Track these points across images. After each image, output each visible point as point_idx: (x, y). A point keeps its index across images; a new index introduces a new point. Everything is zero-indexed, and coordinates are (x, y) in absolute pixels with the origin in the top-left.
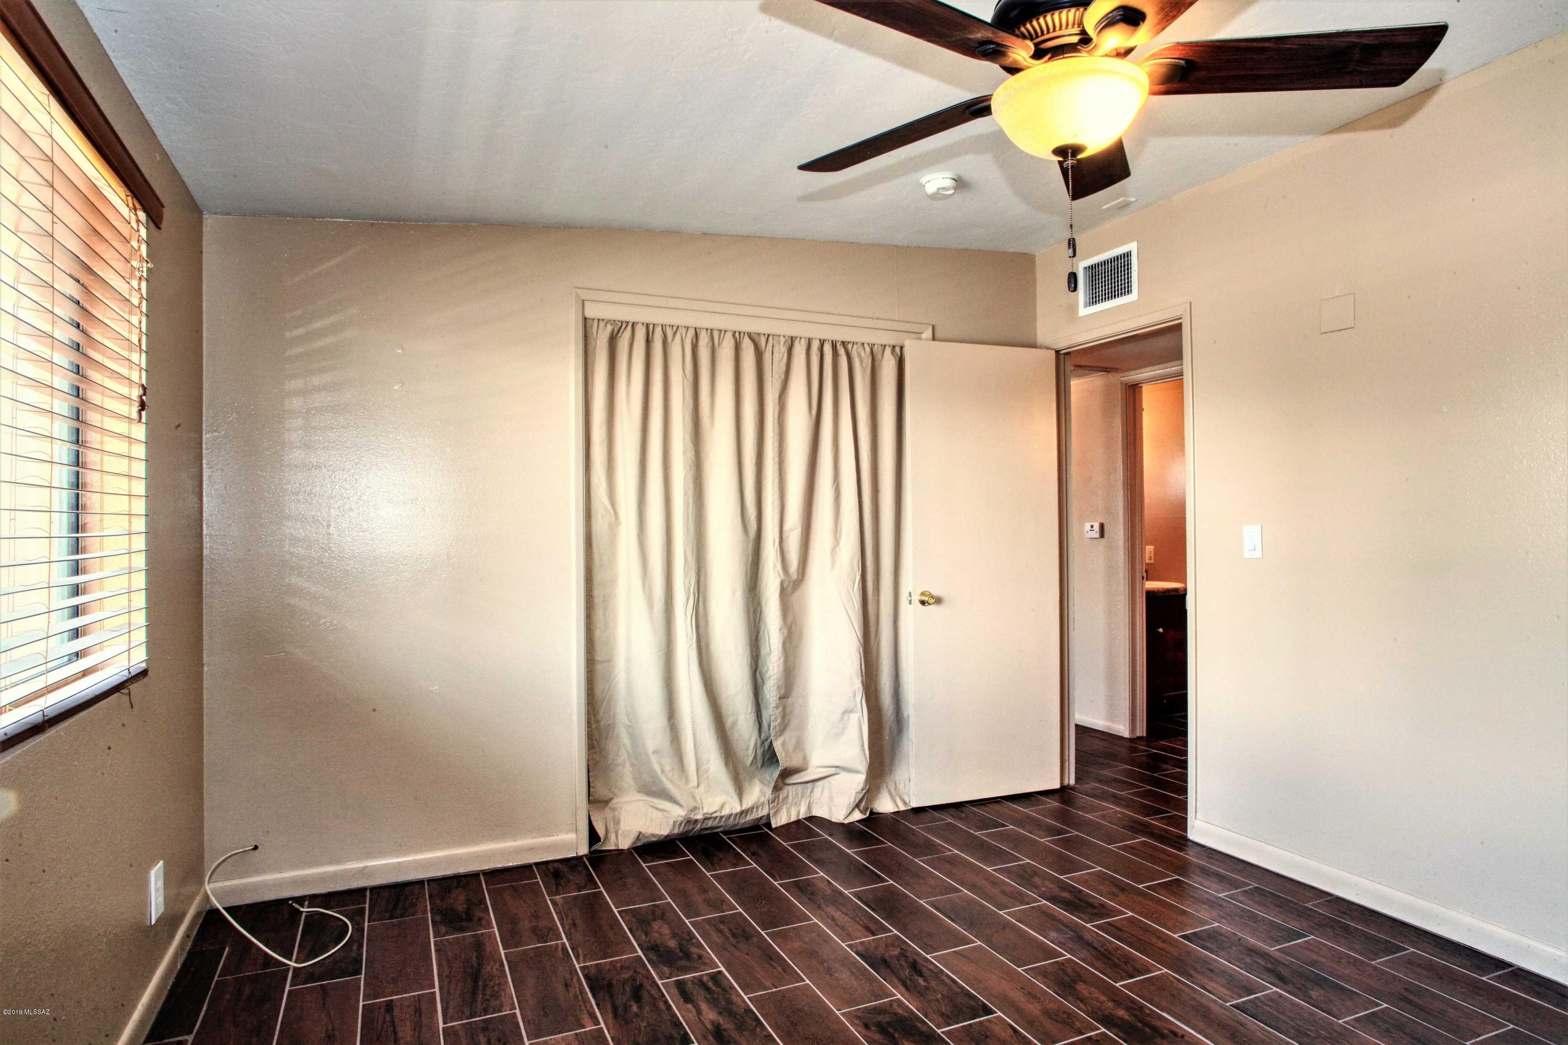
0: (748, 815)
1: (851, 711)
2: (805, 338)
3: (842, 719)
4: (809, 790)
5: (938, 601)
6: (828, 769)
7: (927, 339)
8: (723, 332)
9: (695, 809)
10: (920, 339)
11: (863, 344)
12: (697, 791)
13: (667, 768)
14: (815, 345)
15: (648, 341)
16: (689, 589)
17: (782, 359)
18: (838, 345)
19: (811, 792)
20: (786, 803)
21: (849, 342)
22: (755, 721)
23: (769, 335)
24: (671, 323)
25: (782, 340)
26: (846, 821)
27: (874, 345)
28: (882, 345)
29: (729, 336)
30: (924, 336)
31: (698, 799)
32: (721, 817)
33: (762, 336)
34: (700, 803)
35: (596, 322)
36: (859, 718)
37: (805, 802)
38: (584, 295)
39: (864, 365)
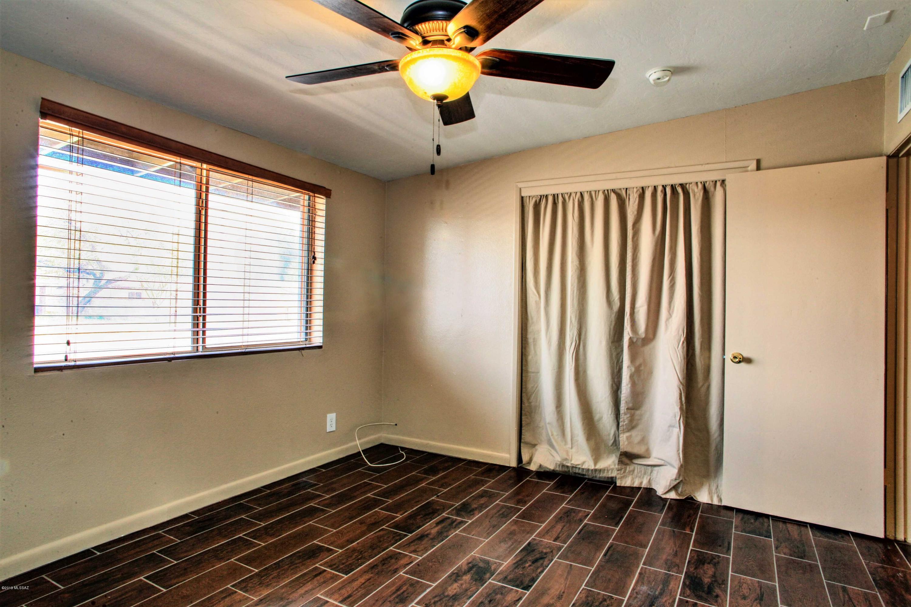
0: (601, 473)
1: (674, 427)
2: (652, 186)
3: (668, 431)
4: (649, 472)
5: (748, 361)
6: (660, 461)
7: (752, 171)
8: (597, 192)
9: (566, 459)
10: (747, 171)
11: (697, 183)
12: (571, 450)
13: (555, 434)
14: (660, 189)
15: (555, 204)
16: (573, 338)
17: (635, 202)
18: (677, 186)
19: (651, 473)
20: (632, 474)
21: (686, 184)
22: (614, 420)
23: (627, 189)
24: (567, 191)
25: (635, 190)
26: (664, 496)
27: (706, 182)
28: (713, 181)
29: (601, 194)
30: (749, 168)
31: (570, 454)
32: (583, 469)
33: (623, 190)
34: (570, 457)
35: (528, 198)
36: (678, 433)
37: (647, 478)
38: (520, 185)
39: (696, 197)
